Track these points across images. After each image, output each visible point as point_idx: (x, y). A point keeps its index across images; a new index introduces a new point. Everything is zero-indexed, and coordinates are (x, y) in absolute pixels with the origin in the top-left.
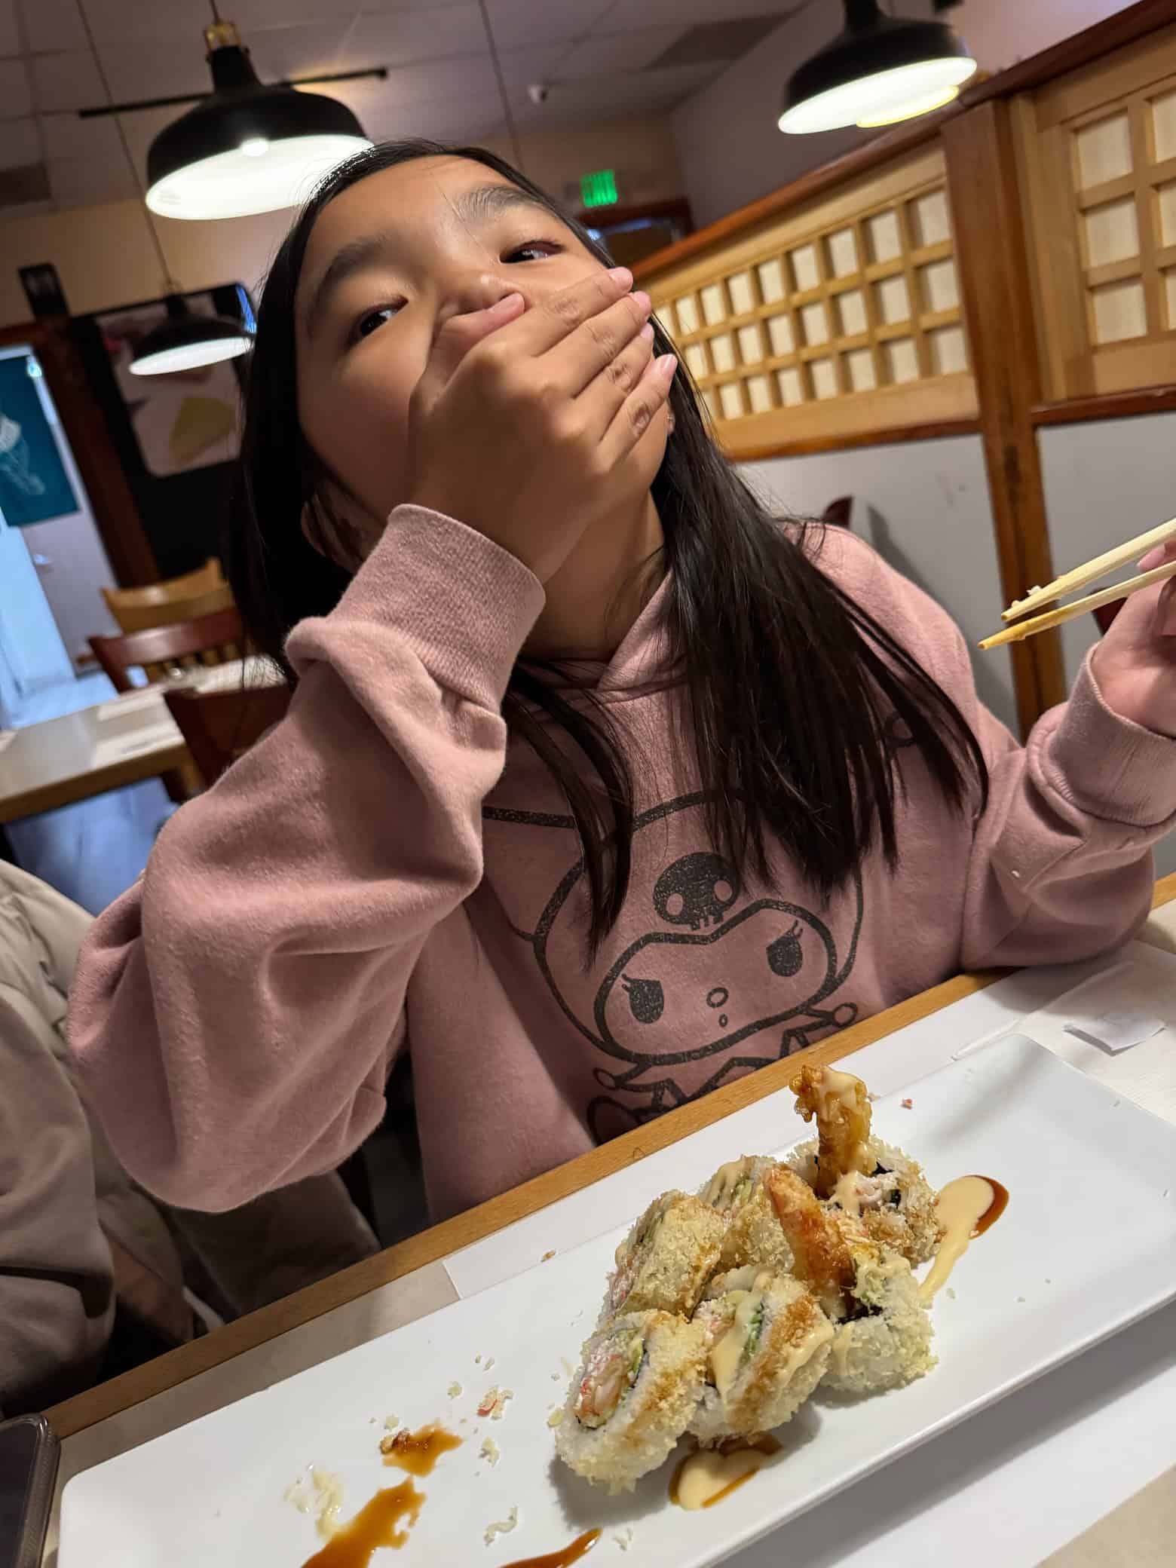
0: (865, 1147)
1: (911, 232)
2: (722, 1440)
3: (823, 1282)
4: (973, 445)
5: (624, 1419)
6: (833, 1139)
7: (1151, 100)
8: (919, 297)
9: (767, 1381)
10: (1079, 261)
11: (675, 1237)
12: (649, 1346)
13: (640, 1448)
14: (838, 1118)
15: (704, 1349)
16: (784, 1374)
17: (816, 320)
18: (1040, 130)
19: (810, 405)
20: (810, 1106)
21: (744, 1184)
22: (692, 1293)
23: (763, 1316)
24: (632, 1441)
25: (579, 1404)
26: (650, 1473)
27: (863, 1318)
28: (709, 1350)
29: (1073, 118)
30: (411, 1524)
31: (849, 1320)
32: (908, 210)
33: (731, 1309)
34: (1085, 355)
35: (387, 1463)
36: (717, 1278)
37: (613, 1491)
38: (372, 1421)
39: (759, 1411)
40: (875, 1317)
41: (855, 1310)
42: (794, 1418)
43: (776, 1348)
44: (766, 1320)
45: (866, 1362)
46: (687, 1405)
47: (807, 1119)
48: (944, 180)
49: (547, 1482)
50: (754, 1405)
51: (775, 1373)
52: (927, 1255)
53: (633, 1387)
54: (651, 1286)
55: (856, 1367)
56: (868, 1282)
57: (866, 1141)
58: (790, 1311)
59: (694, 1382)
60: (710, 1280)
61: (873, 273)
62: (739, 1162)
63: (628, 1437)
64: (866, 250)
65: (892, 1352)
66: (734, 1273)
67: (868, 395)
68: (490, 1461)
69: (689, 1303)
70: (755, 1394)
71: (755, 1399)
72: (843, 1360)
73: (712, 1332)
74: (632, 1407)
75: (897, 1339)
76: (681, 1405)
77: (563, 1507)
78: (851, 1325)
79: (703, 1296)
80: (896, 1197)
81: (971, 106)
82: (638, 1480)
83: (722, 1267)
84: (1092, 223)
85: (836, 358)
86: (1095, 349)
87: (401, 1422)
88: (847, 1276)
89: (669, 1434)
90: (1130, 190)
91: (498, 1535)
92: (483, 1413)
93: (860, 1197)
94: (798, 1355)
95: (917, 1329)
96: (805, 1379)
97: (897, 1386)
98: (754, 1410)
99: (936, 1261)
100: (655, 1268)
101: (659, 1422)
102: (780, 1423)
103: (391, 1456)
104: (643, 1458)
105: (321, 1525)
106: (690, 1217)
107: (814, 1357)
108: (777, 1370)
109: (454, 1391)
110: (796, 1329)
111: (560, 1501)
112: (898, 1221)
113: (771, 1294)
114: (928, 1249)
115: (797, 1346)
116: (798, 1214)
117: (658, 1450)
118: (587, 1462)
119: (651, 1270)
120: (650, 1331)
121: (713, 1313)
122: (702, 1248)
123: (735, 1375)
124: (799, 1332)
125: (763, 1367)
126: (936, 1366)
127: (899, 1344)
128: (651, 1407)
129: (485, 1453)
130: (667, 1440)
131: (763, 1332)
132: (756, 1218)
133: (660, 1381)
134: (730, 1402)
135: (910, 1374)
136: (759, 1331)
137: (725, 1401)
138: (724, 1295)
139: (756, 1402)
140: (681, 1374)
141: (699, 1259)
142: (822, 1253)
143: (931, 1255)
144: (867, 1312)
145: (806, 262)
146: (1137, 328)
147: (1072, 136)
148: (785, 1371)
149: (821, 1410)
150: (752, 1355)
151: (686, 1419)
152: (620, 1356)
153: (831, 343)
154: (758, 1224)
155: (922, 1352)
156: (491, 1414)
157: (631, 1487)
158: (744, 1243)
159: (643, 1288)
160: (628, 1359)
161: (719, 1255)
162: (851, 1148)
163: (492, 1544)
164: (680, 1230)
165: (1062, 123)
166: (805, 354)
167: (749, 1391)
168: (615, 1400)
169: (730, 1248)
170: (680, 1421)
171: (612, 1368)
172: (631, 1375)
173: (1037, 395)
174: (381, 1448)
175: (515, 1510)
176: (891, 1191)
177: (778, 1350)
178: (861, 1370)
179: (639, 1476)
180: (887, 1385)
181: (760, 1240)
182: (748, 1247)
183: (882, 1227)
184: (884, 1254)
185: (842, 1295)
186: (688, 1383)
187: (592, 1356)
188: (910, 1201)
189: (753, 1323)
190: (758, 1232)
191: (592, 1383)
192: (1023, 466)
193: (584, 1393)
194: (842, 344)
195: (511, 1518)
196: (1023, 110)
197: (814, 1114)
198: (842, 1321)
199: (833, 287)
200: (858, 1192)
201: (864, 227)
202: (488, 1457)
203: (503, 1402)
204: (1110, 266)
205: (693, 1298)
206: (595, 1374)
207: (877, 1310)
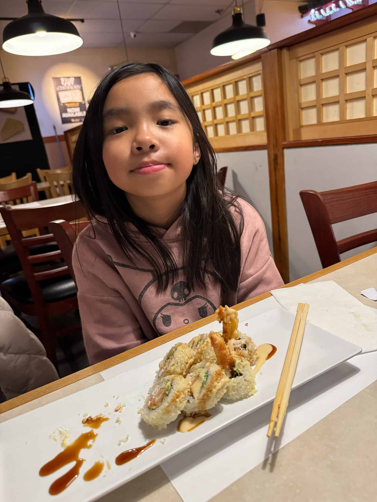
0: (236, 331)
1: (250, 87)
2: (193, 414)
3: (225, 366)
4: (265, 153)
5: (165, 404)
6: (227, 329)
7: (322, 54)
8: (251, 107)
9: (209, 393)
10: (299, 101)
11: (181, 354)
12: (173, 384)
13: (170, 414)
14: (229, 321)
15: (189, 386)
16: (215, 391)
17: (219, 111)
18: (290, 60)
19: (216, 138)
20: (221, 318)
21: (201, 341)
22: (185, 370)
23: (208, 374)
24: (167, 411)
25: (149, 404)
26: (172, 422)
27: (237, 376)
28: (190, 386)
29: (300, 57)
30: (93, 442)
31: (233, 377)
32: (250, 80)
33: (198, 374)
34: (299, 128)
35: (84, 426)
36: (193, 366)
37: (160, 428)
38: (79, 415)
39: (206, 403)
40: (241, 376)
41: (234, 374)
42: (216, 406)
43: (212, 382)
44: (209, 375)
45: (237, 390)
46: (184, 401)
47: (220, 322)
48: (261, 72)
49: (138, 428)
50: (205, 401)
51: (212, 390)
52: (254, 364)
53: (168, 395)
54: (173, 368)
55: (234, 391)
56: (239, 366)
57: (237, 330)
58: (216, 373)
59: (187, 394)
60: (190, 367)
61: (238, 98)
62: (199, 336)
63: (166, 410)
64: (236, 91)
65: (245, 387)
66: (198, 365)
67: (234, 136)
68: (119, 423)
69: (184, 373)
70: (206, 397)
71: (205, 399)
72: (231, 390)
73: (191, 381)
74: (168, 400)
75: (247, 383)
76: (183, 401)
77: (143, 435)
78: (233, 379)
79: (188, 372)
80: (245, 346)
81: (270, 50)
82: (168, 425)
83: (194, 363)
84: (303, 89)
85: (225, 123)
86: (302, 127)
87: (89, 415)
88: (232, 364)
89: (179, 409)
90: (314, 80)
91: (122, 443)
92: (116, 411)
93: (235, 346)
94: (219, 385)
95: (252, 380)
96: (220, 393)
97: (246, 398)
98: (205, 402)
99: (256, 366)
100: (174, 363)
101: (176, 406)
102: (212, 407)
103: (86, 424)
104: (170, 417)
105: (63, 444)
106: (185, 348)
107: (223, 387)
108: (212, 389)
109: (107, 405)
110: (218, 378)
111: (142, 433)
112: (246, 352)
113: (211, 368)
114: (254, 362)
115: (218, 383)
116: (219, 344)
117: (175, 414)
118: (153, 418)
119: (173, 363)
120: (173, 380)
121: (191, 376)
122: (188, 357)
123: (199, 392)
124: (219, 379)
125: (208, 389)
126: (257, 393)
127: (247, 385)
128: (174, 401)
129: (117, 421)
130: (178, 411)
131: (208, 379)
132: (205, 348)
133: (177, 393)
134: (197, 400)
135: (250, 394)
136: (207, 379)
137: (196, 399)
138: (195, 371)
139: (205, 400)
140: (183, 392)
141: (187, 360)
142: (225, 357)
143: (255, 364)
144: (238, 375)
145: (218, 93)
146: (314, 122)
147: (299, 62)
148: (215, 390)
149: (223, 405)
150: (204, 385)
151: (184, 404)
152: (163, 388)
153: (224, 119)
154: (205, 351)
155: (253, 388)
156: (119, 411)
157: (165, 427)
158: (201, 356)
159: (170, 368)
160: (166, 388)
161: (193, 360)
162: (232, 332)
163: (120, 446)
164: (182, 351)
165: (297, 58)
166: (215, 122)
167: (204, 396)
168: (162, 400)
169: (197, 358)
170: (182, 405)
171: (160, 392)
172: (167, 392)
173: (285, 139)
174: (82, 422)
175: (128, 436)
176: (244, 344)
177: (213, 383)
178: (236, 392)
179: (168, 423)
180: (243, 398)
181: (206, 356)
182: (202, 357)
183: (241, 354)
184: (243, 360)
185: (230, 370)
186: (185, 394)
187: (153, 391)
188: (249, 347)
189: (205, 376)
190: (205, 353)
191: (154, 397)
192: (279, 160)
193: (150, 400)
194: (227, 119)
195: (127, 438)
196: (285, 53)
197: (222, 321)
198: (231, 378)
199: (225, 101)
200: (234, 344)
201: (236, 84)
202: (118, 423)
203: (123, 408)
204: (308, 102)
205: (185, 372)
206: (154, 395)
207: (241, 375)
